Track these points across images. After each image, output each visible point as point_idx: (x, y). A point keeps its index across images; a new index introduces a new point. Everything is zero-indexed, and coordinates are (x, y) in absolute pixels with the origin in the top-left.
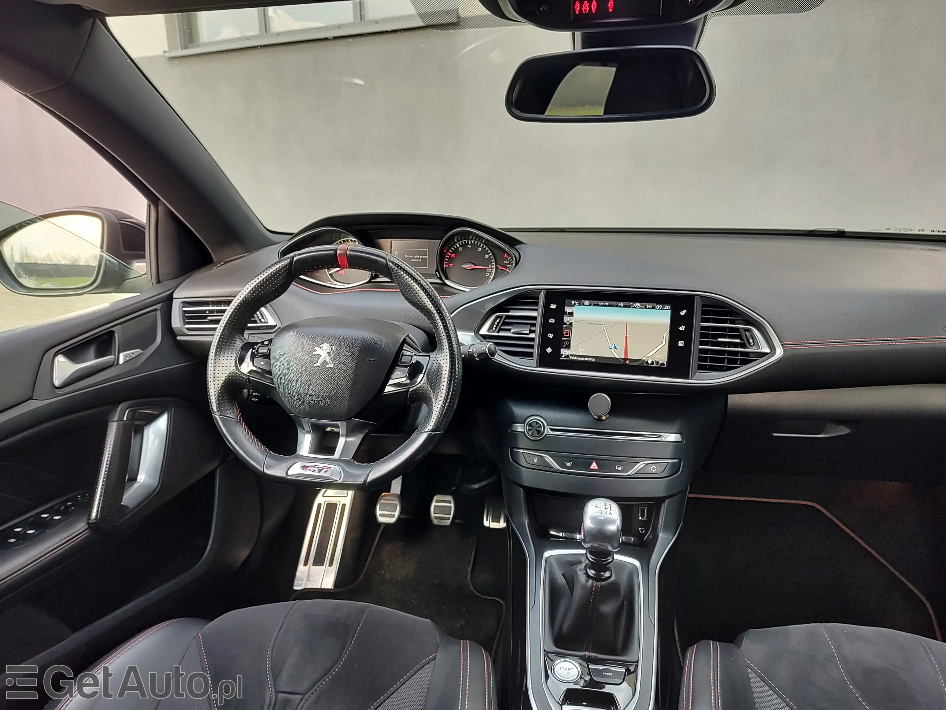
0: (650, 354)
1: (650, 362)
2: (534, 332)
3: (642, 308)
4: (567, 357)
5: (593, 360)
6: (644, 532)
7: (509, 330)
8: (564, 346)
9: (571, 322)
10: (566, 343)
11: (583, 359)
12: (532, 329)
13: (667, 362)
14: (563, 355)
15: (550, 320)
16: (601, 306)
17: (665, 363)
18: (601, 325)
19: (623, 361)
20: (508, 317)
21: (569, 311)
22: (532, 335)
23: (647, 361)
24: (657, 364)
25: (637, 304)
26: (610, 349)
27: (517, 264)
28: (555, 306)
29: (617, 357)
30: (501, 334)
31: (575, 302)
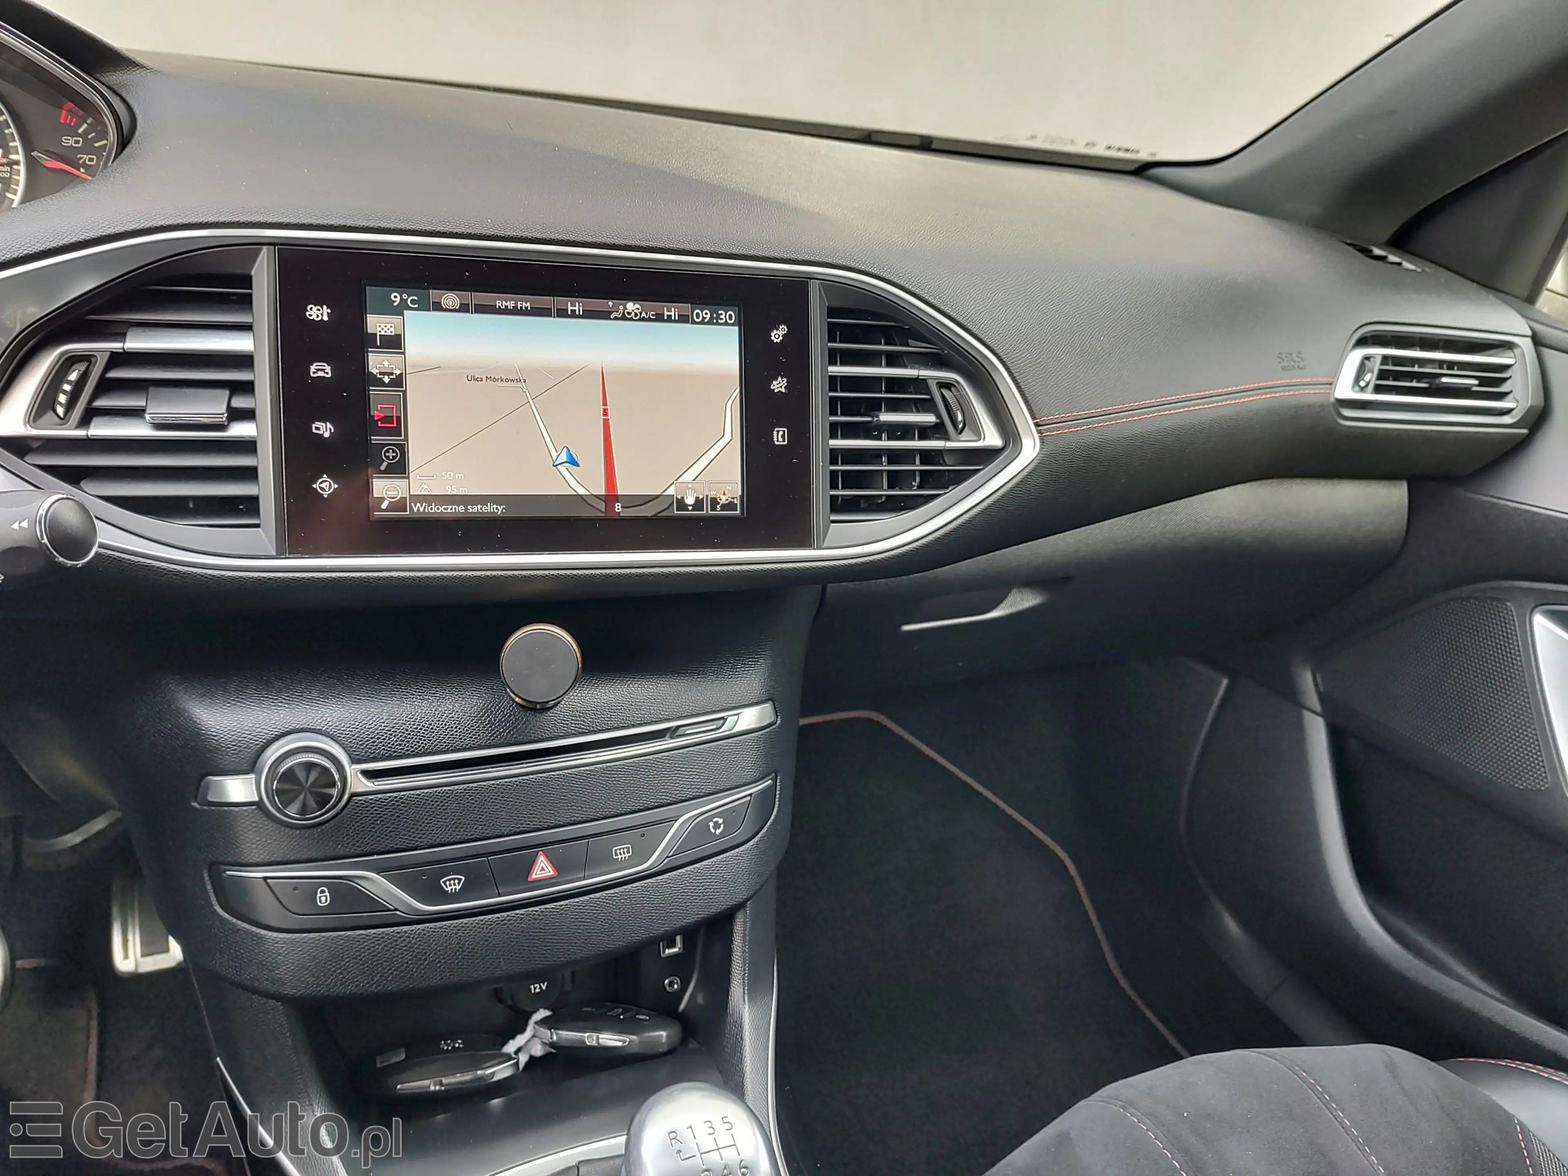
0: (689, 477)
1: (690, 501)
2: (248, 415)
3: (649, 320)
4: (399, 505)
5: (499, 510)
6: (676, 986)
7: (137, 413)
8: (383, 468)
9: (398, 372)
10: (391, 454)
11: (461, 509)
12: (240, 402)
13: (742, 497)
14: (383, 499)
15: (313, 368)
16: (506, 311)
17: (737, 502)
18: (515, 384)
19: (602, 506)
20: (118, 359)
21: (383, 333)
22: (241, 430)
23: (683, 498)
24: (713, 508)
25: (631, 306)
26: (556, 466)
27: (124, 142)
28: (326, 310)
29: (582, 492)
30: (100, 429)
31: (405, 296)
